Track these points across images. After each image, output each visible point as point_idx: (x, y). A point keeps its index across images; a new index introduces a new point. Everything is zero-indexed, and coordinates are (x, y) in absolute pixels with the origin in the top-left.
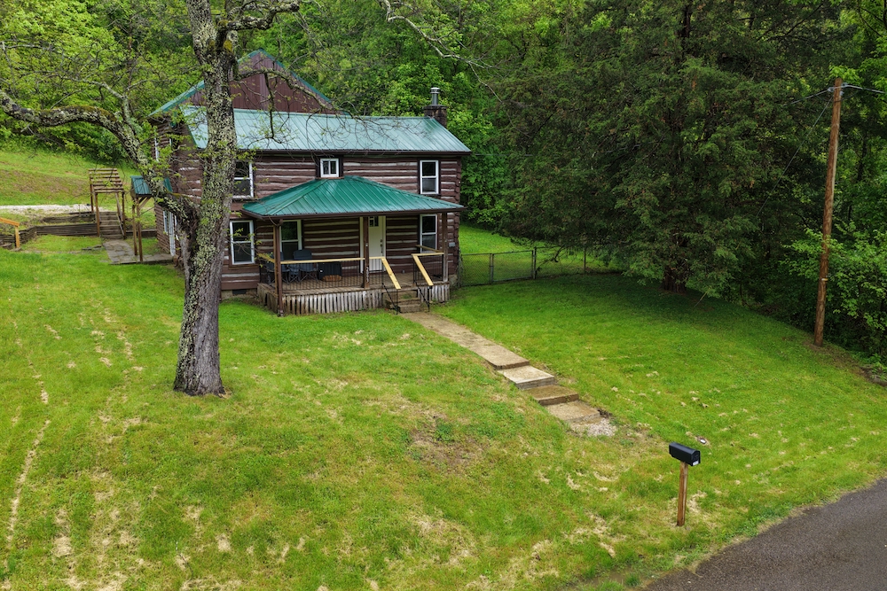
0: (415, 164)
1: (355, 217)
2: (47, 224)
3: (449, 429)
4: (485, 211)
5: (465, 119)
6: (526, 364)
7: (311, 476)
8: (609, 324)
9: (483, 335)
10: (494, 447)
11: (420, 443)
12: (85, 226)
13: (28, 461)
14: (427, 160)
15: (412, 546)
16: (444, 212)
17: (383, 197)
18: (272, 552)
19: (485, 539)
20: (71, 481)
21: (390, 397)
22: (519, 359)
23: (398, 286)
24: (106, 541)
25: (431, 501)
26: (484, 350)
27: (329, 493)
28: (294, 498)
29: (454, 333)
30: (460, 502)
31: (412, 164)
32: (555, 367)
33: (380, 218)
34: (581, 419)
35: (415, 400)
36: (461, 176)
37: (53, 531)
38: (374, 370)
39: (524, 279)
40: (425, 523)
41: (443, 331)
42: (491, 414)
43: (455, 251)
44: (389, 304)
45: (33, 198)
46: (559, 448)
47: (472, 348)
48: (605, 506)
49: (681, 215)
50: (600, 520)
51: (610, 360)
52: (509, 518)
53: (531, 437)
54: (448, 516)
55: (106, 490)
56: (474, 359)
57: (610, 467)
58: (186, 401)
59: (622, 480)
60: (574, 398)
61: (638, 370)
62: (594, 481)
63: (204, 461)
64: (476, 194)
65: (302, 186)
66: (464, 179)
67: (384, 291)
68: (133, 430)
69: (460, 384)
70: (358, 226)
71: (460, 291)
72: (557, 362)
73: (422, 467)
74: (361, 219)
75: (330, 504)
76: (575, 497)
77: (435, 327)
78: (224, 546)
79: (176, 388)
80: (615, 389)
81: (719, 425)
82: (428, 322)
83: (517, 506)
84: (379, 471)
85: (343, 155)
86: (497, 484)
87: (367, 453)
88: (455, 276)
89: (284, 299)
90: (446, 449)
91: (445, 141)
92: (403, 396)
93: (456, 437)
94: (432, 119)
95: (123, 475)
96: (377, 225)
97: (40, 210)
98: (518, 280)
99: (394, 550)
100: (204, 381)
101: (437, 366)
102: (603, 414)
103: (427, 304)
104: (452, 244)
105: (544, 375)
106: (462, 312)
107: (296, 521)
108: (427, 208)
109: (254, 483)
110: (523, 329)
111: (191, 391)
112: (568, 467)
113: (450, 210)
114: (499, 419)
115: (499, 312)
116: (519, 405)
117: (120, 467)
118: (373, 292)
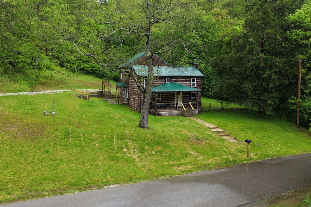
0: (190, 79)
1: (174, 92)
2: (92, 94)
3: (198, 137)
4: (209, 92)
5: (204, 66)
6: (217, 128)
7: (169, 144)
8: (240, 121)
9: (207, 122)
10: (208, 141)
11: (191, 140)
12: (101, 95)
13: (115, 137)
14: (193, 78)
15: (190, 156)
16: (197, 91)
17: (182, 88)
18: (163, 155)
19: (205, 156)
20: (123, 141)
21: (185, 131)
22: (215, 127)
23: (185, 110)
24: (132, 150)
25: (194, 149)
26: (207, 125)
27: (172, 146)
28: (166, 147)
29: (199, 121)
30: (200, 150)
31: (189, 79)
32: (224, 129)
33: (180, 93)
34: (229, 139)
35: (190, 132)
36: (202, 82)
37: (123, 148)
38: (181, 127)
39: (219, 110)
40: (193, 153)
41: (196, 121)
42: (207, 136)
43: (200, 102)
44: (183, 114)
45: (86, 87)
46: (223, 143)
47: (204, 124)
48: (232, 153)
49: (260, 93)
50: (230, 156)
51: (238, 128)
52: (210, 153)
53: (216, 140)
54: (197, 152)
55: (130, 143)
56: (204, 126)
57: (234, 147)
58: (142, 129)
59: (236, 150)
60: (228, 135)
61: (245, 130)
62: (230, 149)
63: (148, 139)
64: (206, 87)
65: (161, 85)
66: (203, 83)
67: (182, 111)
68: (133, 133)
69: (200, 130)
70: (175, 95)
71: (201, 113)
72: (225, 128)
73: (192, 143)
74: (176, 93)
75: (173, 148)
76: (225, 151)
77: (194, 120)
78: (153, 153)
79: (139, 127)
80: (239, 134)
81: (264, 142)
82: (193, 119)
83: (212, 152)
84: (183, 144)
85: (172, 77)
86: (208, 148)
87: (180, 140)
88: (200, 109)
89: (157, 112)
90: (197, 141)
91: (198, 73)
92: (187, 131)
93: (199, 139)
94: (194, 67)
95: (132, 141)
96: (179, 95)
97: (89, 91)
98: (217, 110)
99: (186, 156)
100: (145, 125)
101: (195, 127)
102: (235, 139)
103: (193, 115)
104: (199, 100)
105: (221, 130)
106: (201, 117)
107: (167, 150)
108: (193, 90)
109: (158, 144)
110: (217, 121)
111: (142, 127)
112: (224, 146)
113: (199, 91)
114: (209, 137)
115: (211, 117)
116: (214, 135)
117: (131, 139)
118: (179, 111)
